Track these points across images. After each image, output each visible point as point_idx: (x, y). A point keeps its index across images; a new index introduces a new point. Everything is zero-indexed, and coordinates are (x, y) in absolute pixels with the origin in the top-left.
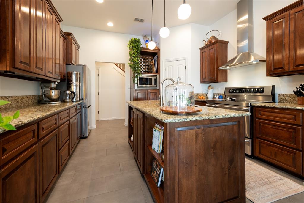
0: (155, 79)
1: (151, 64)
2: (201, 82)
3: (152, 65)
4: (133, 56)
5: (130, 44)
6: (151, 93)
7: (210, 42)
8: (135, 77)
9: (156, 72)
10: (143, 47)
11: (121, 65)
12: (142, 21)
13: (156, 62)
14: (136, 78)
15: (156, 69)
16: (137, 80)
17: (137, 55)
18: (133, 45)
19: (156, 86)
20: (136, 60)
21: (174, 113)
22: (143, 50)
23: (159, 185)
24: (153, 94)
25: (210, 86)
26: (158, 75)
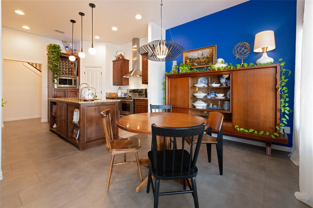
0: (75, 81)
1: (71, 67)
2: (114, 85)
3: (72, 69)
4: (53, 60)
5: (50, 49)
6: (72, 92)
7: (119, 58)
8: (54, 78)
9: (76, 75)
10: (63, 53)
11: (38, 65)
12: (63, 33)
13: (76, 66)
14: (56, 79)
15: (76, 72)
16: (57, 80)
17: (57, 59)
18: (53, 50)
19: (76, 86)
20: (56, 64)
21: (85, 100)
22: (63, 55)
23: (77, 139)
24: (73, 93)
25: (120, 87)
26: (78, 78)
